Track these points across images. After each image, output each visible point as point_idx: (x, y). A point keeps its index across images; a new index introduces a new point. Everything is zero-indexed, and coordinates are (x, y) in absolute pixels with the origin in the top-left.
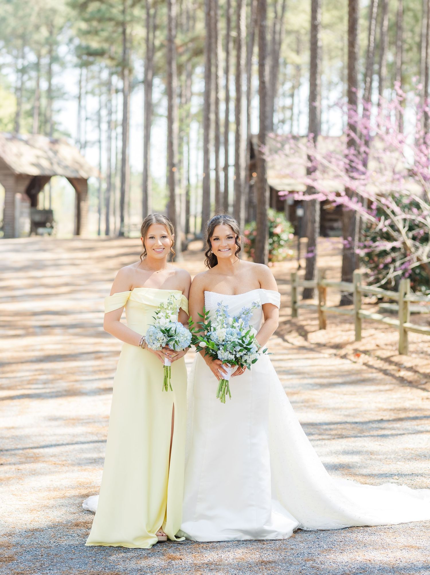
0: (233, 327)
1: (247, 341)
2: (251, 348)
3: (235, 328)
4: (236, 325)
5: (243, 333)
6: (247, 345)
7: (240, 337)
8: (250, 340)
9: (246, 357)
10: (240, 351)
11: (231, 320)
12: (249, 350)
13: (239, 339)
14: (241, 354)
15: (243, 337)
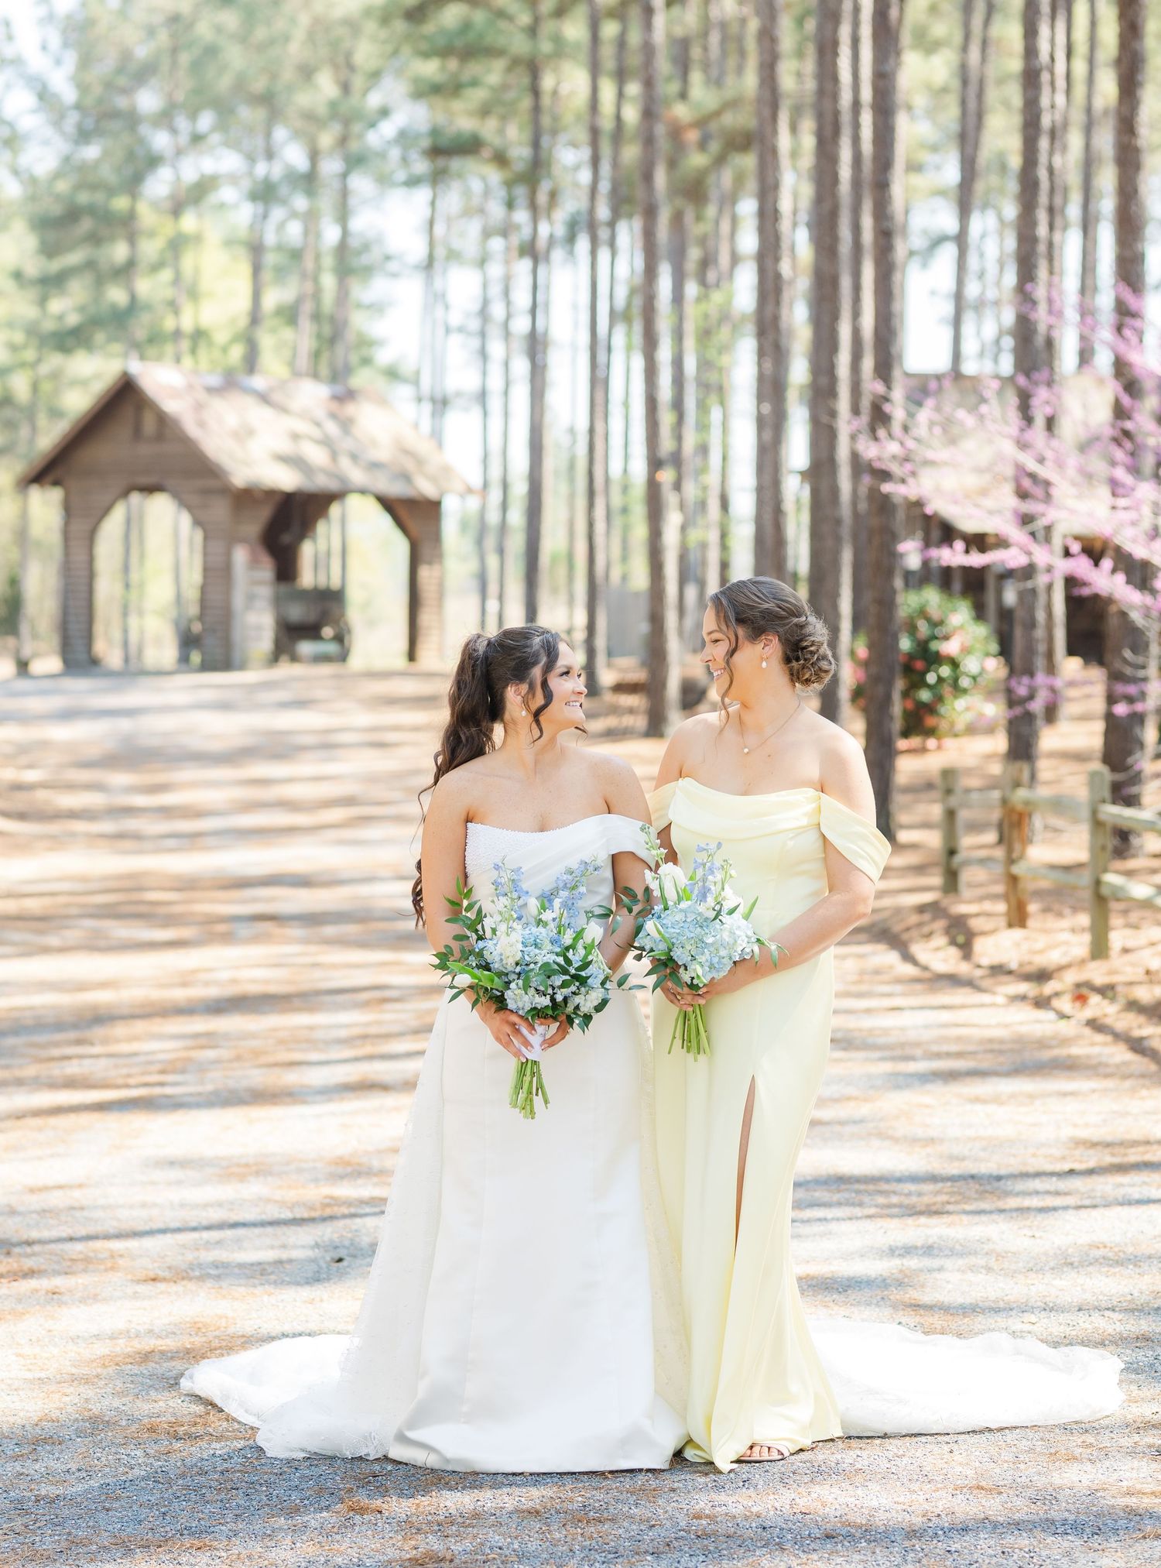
0: (539, 922)
1: (576, 958)
2: (588, 978)
3: (545, 925)
4: (547, 916)
5: (568, 939)
6: (578, 969)
7: (558, 950)
8: (586, 956)
9: (577, 1000)
10: (564, 985)
11: (533, 904)
12: (584, 981)
13: (557, 954)
14: (566, 991)
15: (567, 949)
